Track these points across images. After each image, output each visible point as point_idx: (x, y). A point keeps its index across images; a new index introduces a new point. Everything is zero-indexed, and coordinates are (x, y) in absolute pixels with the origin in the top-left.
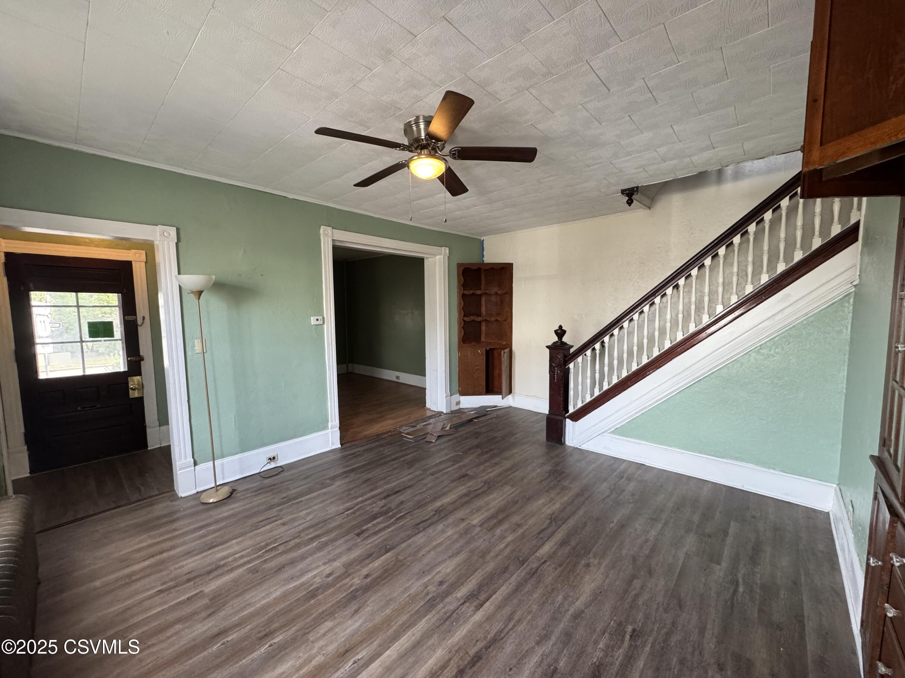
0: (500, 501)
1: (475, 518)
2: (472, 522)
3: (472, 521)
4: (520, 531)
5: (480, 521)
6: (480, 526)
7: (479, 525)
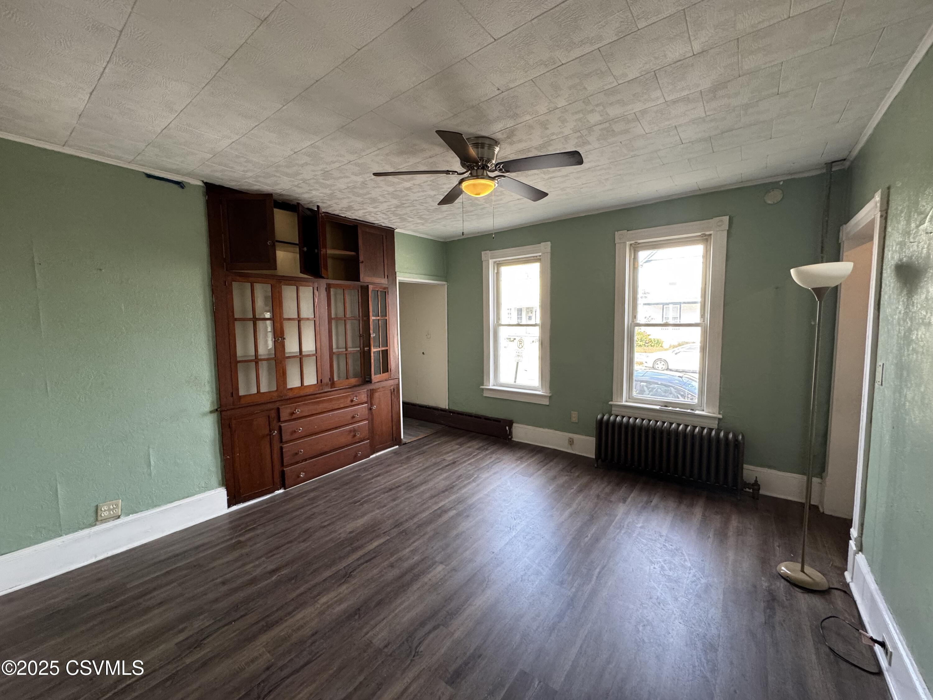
0: (401, 604)
1: (439, 572)
2: (444, 566)
3: (444, 569)
4: (392, 559)
5: (435, 569)
6: (436, 562)
7: (437, 564)
